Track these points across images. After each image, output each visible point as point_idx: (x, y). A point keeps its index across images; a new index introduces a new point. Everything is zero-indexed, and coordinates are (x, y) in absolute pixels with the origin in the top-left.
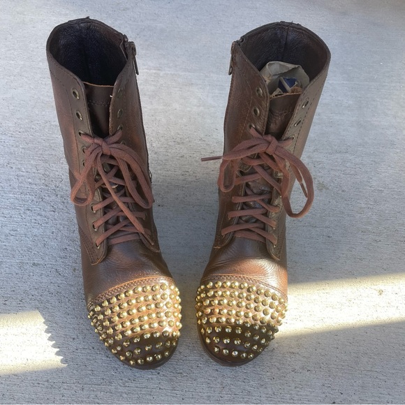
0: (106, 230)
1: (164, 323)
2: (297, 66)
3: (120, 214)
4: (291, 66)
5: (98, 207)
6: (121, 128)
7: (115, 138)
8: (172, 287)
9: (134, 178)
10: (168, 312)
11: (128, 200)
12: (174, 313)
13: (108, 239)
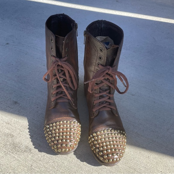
0: (56, 96)
1: (72, 137)
2: (107, 37)
3: (63, 90)
4: (104, 37)
5: (55, 86)
6: (67, 56)
7: (64, 59)
8: (79, 124)
9: (70, 77)
10: (74, 133)
11: (67, 85)
12: (77, 134)
13: (57, 99)
